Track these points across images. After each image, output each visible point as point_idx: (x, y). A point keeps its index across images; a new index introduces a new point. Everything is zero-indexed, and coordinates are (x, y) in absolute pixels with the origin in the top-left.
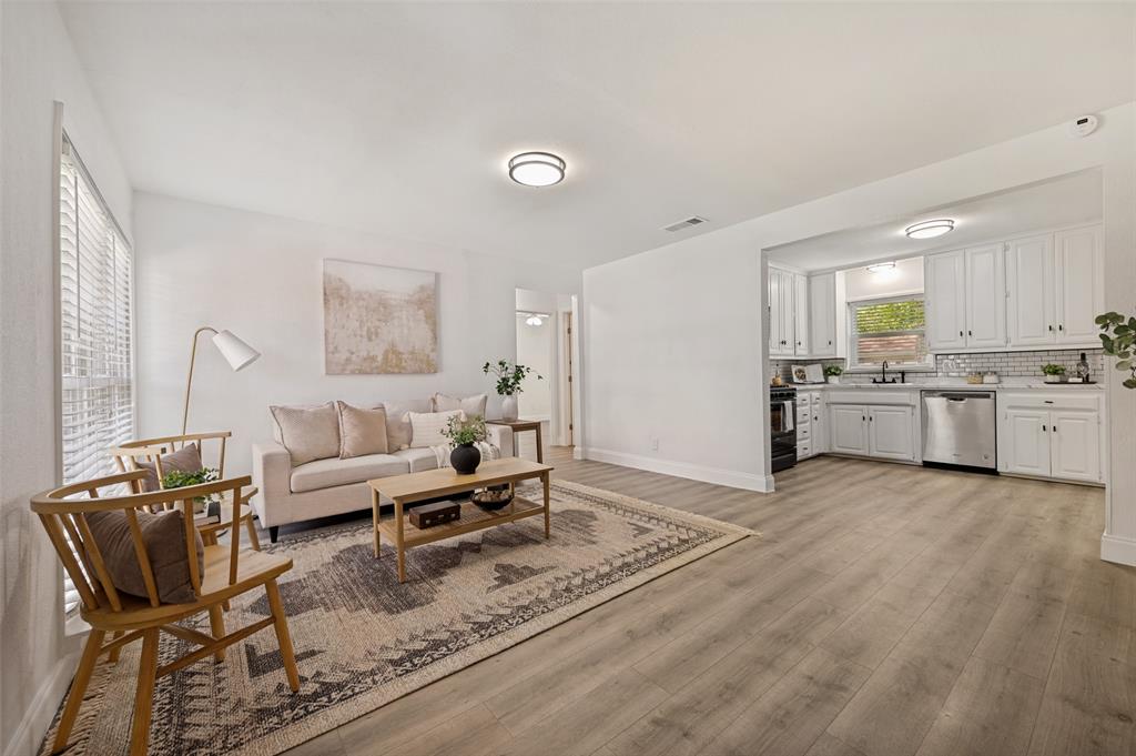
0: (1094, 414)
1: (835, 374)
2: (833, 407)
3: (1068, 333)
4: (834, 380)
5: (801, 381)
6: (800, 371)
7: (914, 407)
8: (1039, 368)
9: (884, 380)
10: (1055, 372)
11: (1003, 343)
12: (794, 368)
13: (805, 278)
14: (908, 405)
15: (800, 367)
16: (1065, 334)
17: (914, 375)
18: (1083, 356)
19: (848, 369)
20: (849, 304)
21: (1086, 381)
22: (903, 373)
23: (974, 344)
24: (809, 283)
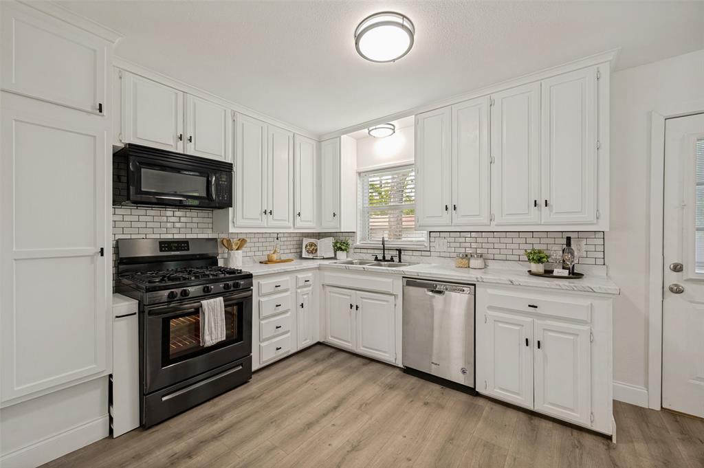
0: (586, 328)
1: (342, 250)
2: (328, 289)
3: (554, 211)
4: (342, 256)
5: (311, 256)
6: (312, 245)
7: (395, 296)
8: (523, 252)
9: (384, 257)
10: (539, 261)
11: (486, 221)
12: (306, 241)
13: (314, 143)
14: (392, 295)
15: (313, 240)
16: (551, 211)
17: (410, 253)
18: (569, 239)
19: (358, 243)
20: (359, 174)
21: (574, 275)
22: (400, 251)
23: (460, 221)
24: (319, 149)
